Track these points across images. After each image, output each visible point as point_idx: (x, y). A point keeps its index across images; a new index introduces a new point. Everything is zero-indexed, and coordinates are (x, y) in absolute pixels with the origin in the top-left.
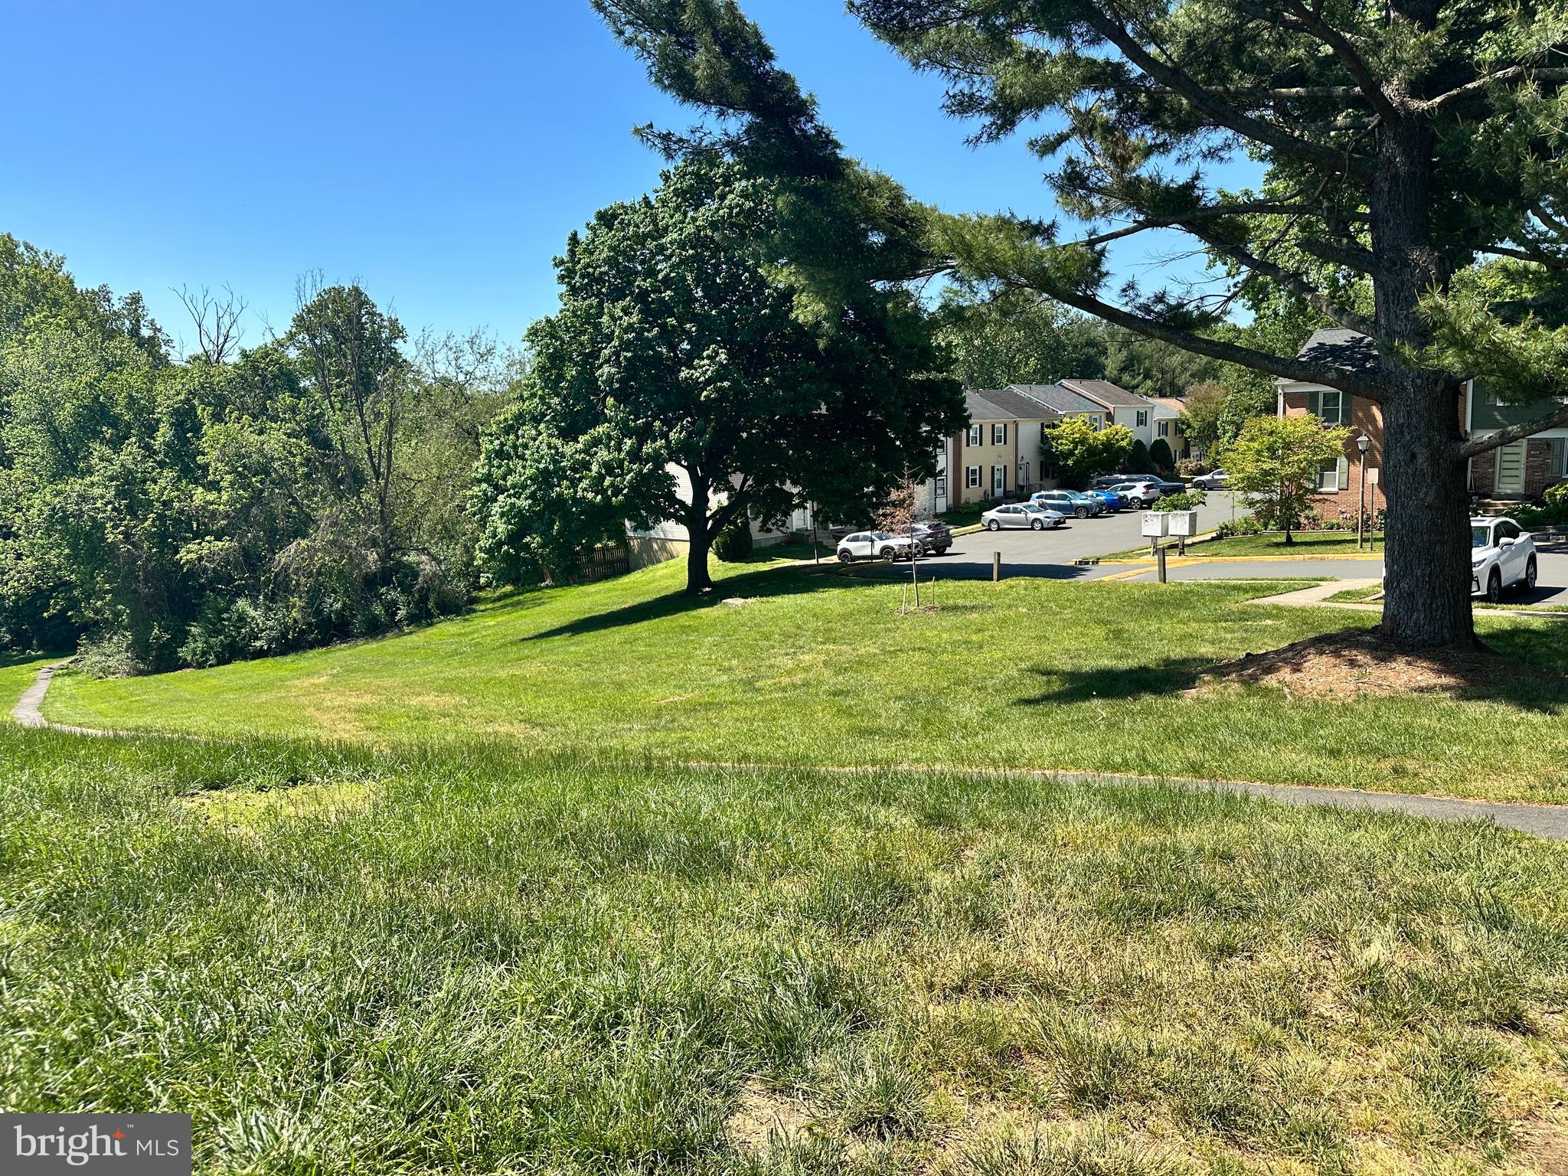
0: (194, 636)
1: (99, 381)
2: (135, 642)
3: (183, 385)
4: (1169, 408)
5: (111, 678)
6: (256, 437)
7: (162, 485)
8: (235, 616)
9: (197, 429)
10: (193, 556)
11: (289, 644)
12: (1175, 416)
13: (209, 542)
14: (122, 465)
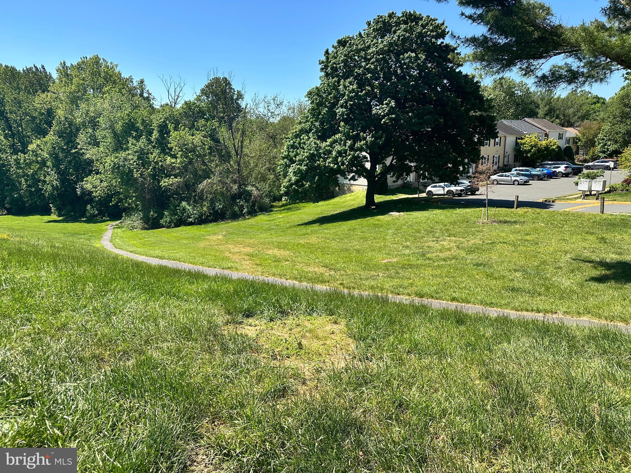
0: (166, 216)
1: (131, 113)
2: (144, 216)
3: (163, 115)
4: (571, 132)
5: (135, 230)
6: (191, 137)
7: (154, 155)
8: (181, 209)
9: (168, 133)
10: (166, 184)
11: (202, 221)
12: (574, 135)
13: (172, 179)
14: (140, 147)
